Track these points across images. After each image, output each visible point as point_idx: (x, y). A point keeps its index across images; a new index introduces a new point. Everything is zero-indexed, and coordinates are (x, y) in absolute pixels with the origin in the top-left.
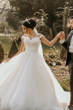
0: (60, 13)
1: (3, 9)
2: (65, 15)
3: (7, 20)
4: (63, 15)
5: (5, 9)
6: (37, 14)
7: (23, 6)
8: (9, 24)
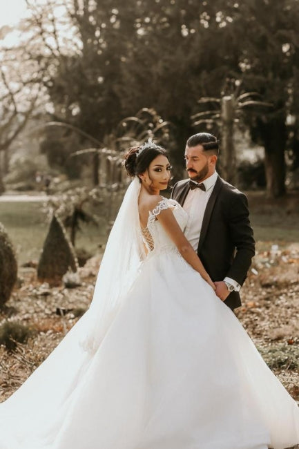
0: (208, 117)
1: (30, 111)
2: (225, 123)
3: (44, 149)
4: (220, 124)
5: (35, 113)
6: (130, 123)
7: (91, 100)
8: (52, 162)
